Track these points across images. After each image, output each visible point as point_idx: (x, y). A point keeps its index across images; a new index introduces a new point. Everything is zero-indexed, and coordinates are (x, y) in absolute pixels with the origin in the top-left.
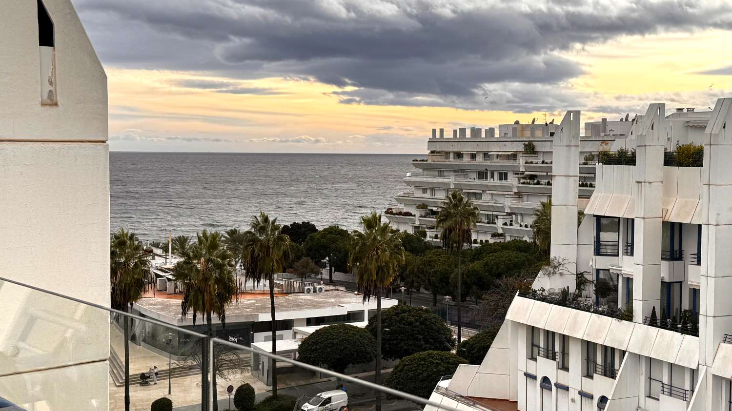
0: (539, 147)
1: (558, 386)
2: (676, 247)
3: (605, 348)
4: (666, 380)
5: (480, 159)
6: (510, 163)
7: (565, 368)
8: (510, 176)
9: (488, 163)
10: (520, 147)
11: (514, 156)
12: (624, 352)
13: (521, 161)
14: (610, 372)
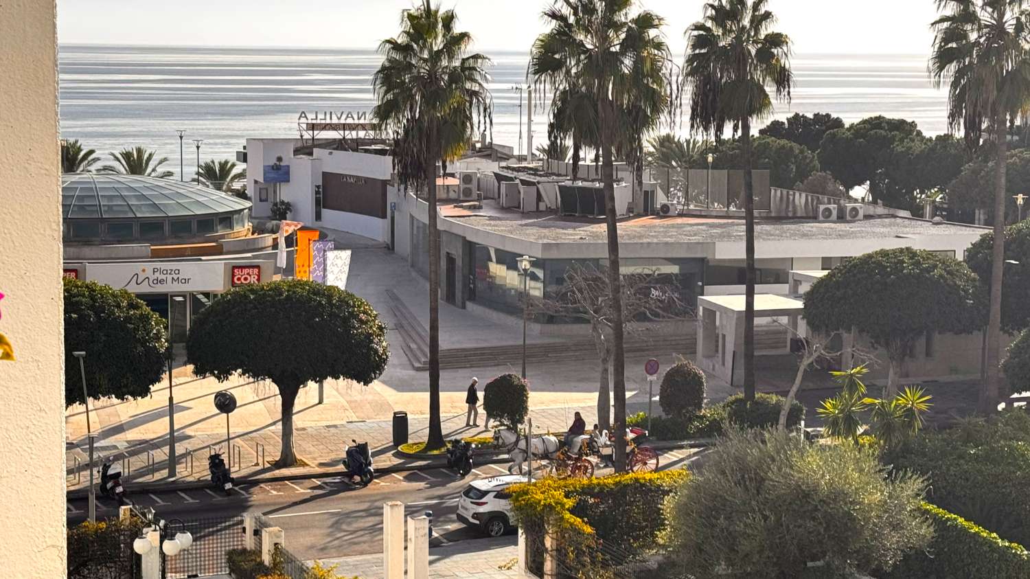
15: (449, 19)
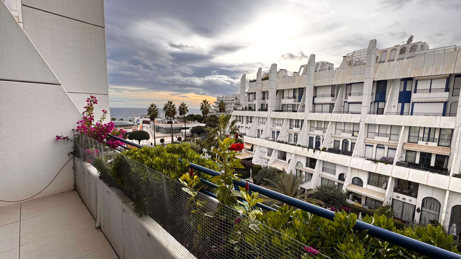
0: (238, 98)
1: (241, 127)
2: (264, 97)
3: (250, 117)
4: (261, 121)
5: (227, 101)
6: (232, 101)
7: (243, 123)
8: (232, 104)
9: (228, 102)
10: (234, 99)
11: (233, 100)
12: (254, 117)
13: (235, 101)
14: (251, 122)
15: (155, 105)
